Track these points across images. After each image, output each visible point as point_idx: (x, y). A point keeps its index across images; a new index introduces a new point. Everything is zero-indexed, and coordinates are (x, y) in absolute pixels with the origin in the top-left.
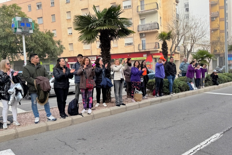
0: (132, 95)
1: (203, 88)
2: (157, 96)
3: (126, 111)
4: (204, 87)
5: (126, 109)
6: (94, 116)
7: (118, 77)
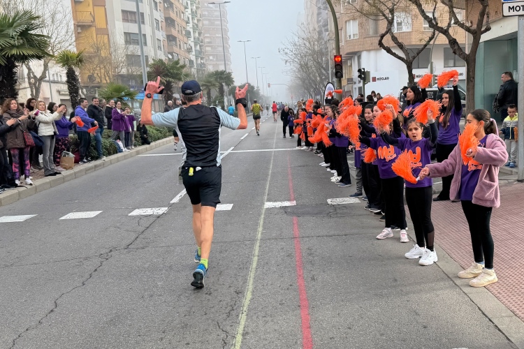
0: (58, 160)
1: (134, 149)
2: (85, 162)
3: (64, 182)
4: (133, 147)
5: (64, 180)
6: (36, 187)
7: (48, 130)
